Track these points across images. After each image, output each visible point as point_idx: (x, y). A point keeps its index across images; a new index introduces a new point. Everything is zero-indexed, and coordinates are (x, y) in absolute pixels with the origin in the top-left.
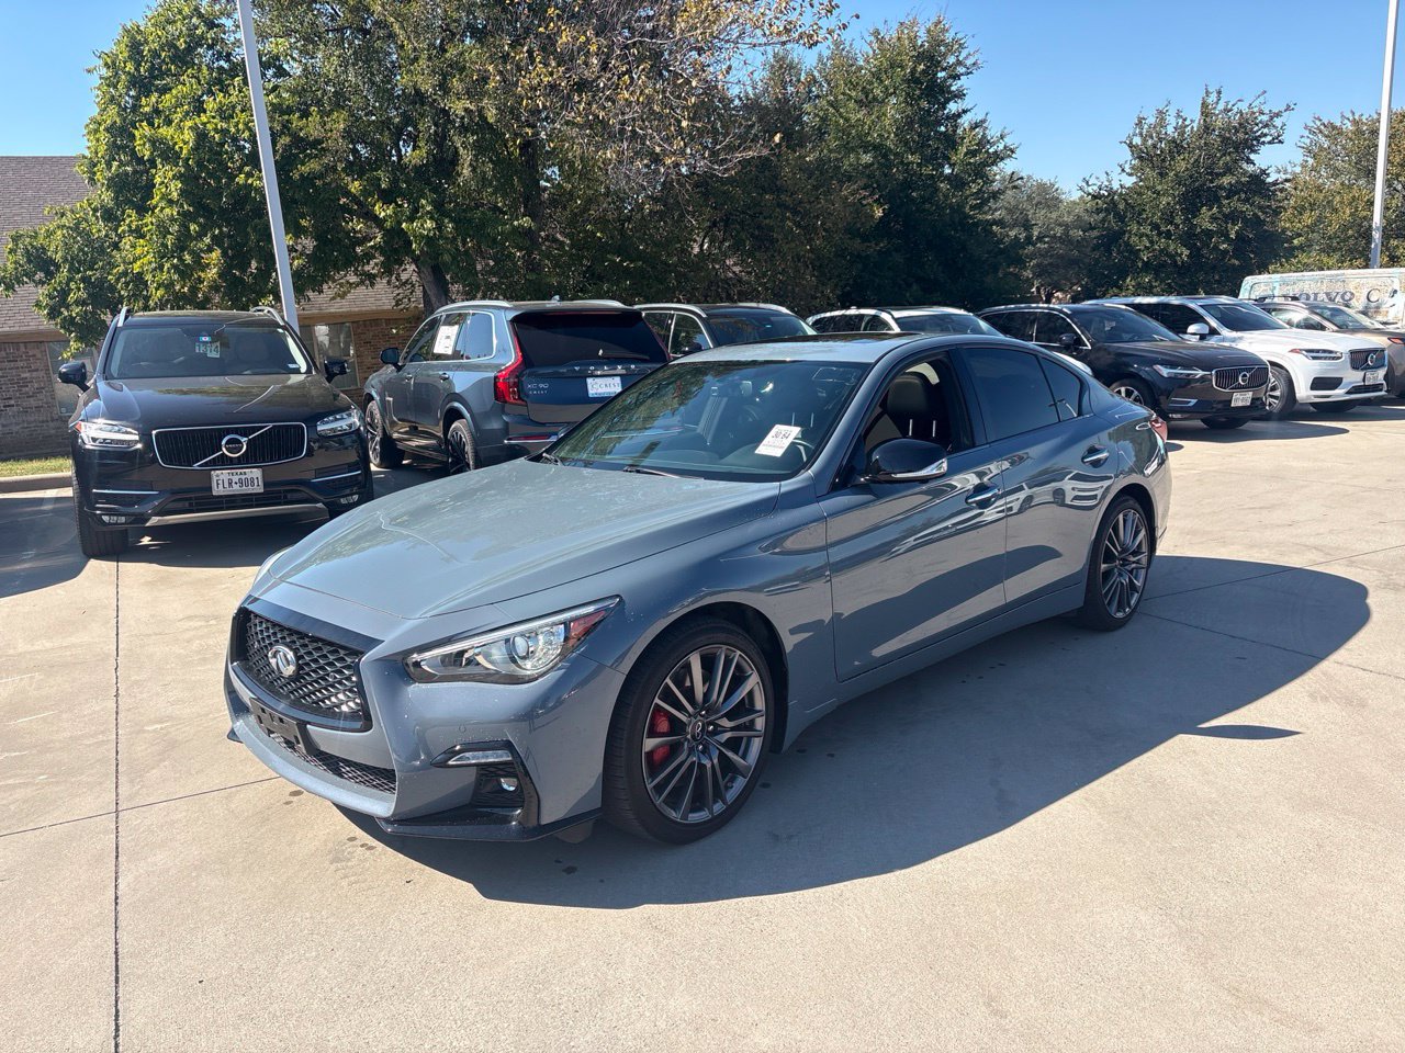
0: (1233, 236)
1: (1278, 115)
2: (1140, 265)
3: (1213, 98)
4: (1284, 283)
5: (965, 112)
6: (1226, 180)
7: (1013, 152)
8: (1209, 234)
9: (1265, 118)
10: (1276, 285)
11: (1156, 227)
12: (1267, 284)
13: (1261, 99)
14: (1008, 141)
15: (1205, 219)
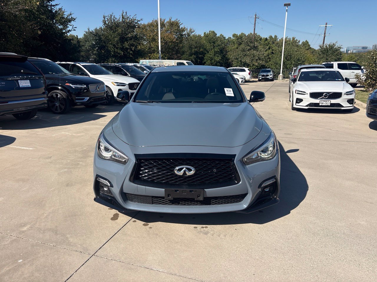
0: (133, 50)
1: (139, 21)
2: (112, 55)
3: (125, 14)
4: (149, 62)
5: (57, 5)
6: (130, 35)
7: (75, 19)
8: (127, 49)
9: (136, 21)
10: (148, 62)
11: (114, 45)
12: (145, 62)
13: (135, 16)
14: (73, 16)
15: (126, 45)
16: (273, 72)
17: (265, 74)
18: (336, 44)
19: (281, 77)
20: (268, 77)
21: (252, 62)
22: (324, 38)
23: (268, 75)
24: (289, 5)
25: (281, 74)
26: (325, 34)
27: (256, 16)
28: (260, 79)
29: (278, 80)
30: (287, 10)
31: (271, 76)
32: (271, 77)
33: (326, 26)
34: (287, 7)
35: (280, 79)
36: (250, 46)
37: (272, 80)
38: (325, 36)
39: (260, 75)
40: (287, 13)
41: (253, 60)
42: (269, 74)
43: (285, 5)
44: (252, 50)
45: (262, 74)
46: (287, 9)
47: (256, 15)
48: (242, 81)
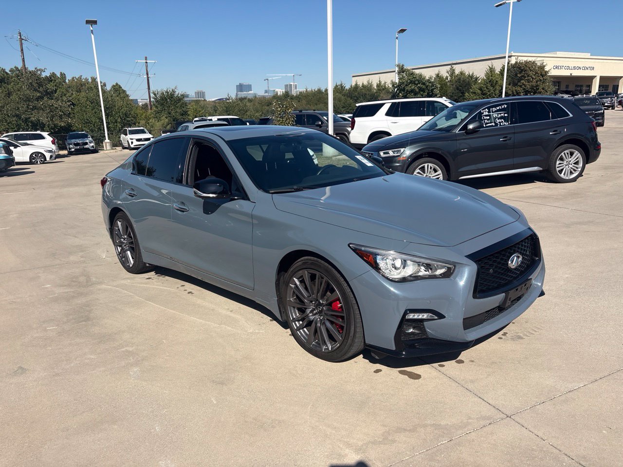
16: (92, 137)
17: (79, 141)
18: (176, 90)
19: (108, 144)
20: (87, 146)
21: (52, 120)
22: (148, 80)
23: (86, 144)
24: (95, 22)
25: (107, 140)
26: (147, 74)
27: (20, 36)
28: (73, 150)
29: (104, 150)
30: (92, 31)
31: (92, 144)
32: (93, 147)
33: (146, 62)
34: (92, 26)
35: (108, 149)
36: (39, 92)
37: (95, 151)
38: (148, 77)
39: (71, 144)
40: (92, 36)
41: (53, 117)
42: (88, 141)
43: (88, 22)
44: (45, 99)
45: (73, 141)
46: (91, 29)
47: (20, 33)
48: (51, 157)
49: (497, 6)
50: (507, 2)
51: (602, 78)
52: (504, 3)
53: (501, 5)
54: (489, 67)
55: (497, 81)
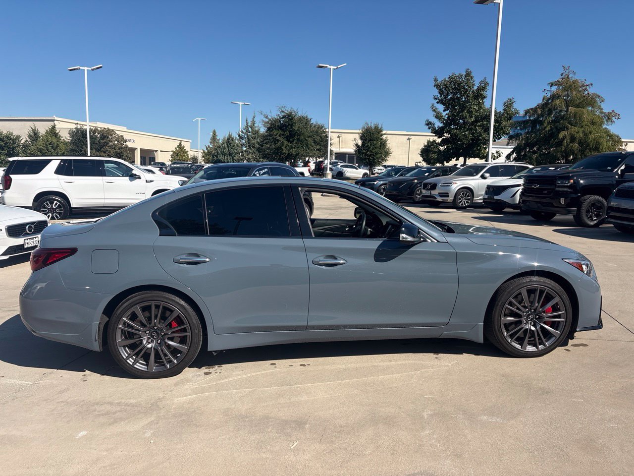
49: (71, 70)
50: (81, 68)
51: (142, 151)
52: (77, 69)
53: (74, 69)
54: (32, 128)
55: (58, 144)
